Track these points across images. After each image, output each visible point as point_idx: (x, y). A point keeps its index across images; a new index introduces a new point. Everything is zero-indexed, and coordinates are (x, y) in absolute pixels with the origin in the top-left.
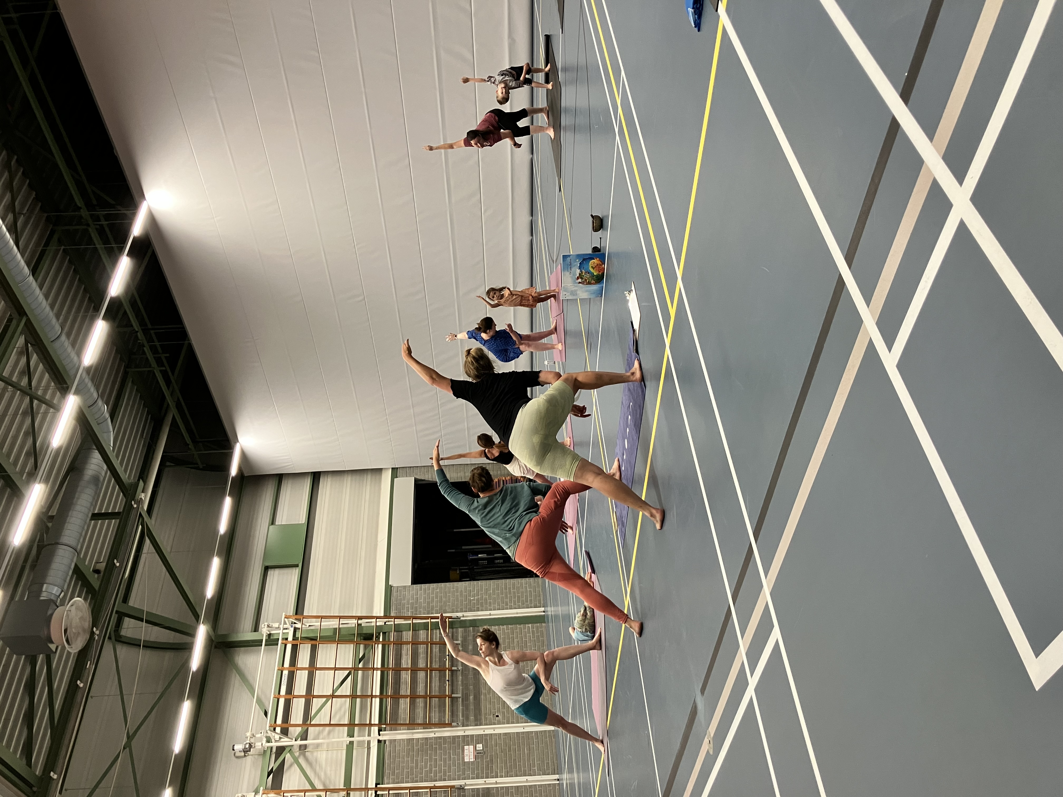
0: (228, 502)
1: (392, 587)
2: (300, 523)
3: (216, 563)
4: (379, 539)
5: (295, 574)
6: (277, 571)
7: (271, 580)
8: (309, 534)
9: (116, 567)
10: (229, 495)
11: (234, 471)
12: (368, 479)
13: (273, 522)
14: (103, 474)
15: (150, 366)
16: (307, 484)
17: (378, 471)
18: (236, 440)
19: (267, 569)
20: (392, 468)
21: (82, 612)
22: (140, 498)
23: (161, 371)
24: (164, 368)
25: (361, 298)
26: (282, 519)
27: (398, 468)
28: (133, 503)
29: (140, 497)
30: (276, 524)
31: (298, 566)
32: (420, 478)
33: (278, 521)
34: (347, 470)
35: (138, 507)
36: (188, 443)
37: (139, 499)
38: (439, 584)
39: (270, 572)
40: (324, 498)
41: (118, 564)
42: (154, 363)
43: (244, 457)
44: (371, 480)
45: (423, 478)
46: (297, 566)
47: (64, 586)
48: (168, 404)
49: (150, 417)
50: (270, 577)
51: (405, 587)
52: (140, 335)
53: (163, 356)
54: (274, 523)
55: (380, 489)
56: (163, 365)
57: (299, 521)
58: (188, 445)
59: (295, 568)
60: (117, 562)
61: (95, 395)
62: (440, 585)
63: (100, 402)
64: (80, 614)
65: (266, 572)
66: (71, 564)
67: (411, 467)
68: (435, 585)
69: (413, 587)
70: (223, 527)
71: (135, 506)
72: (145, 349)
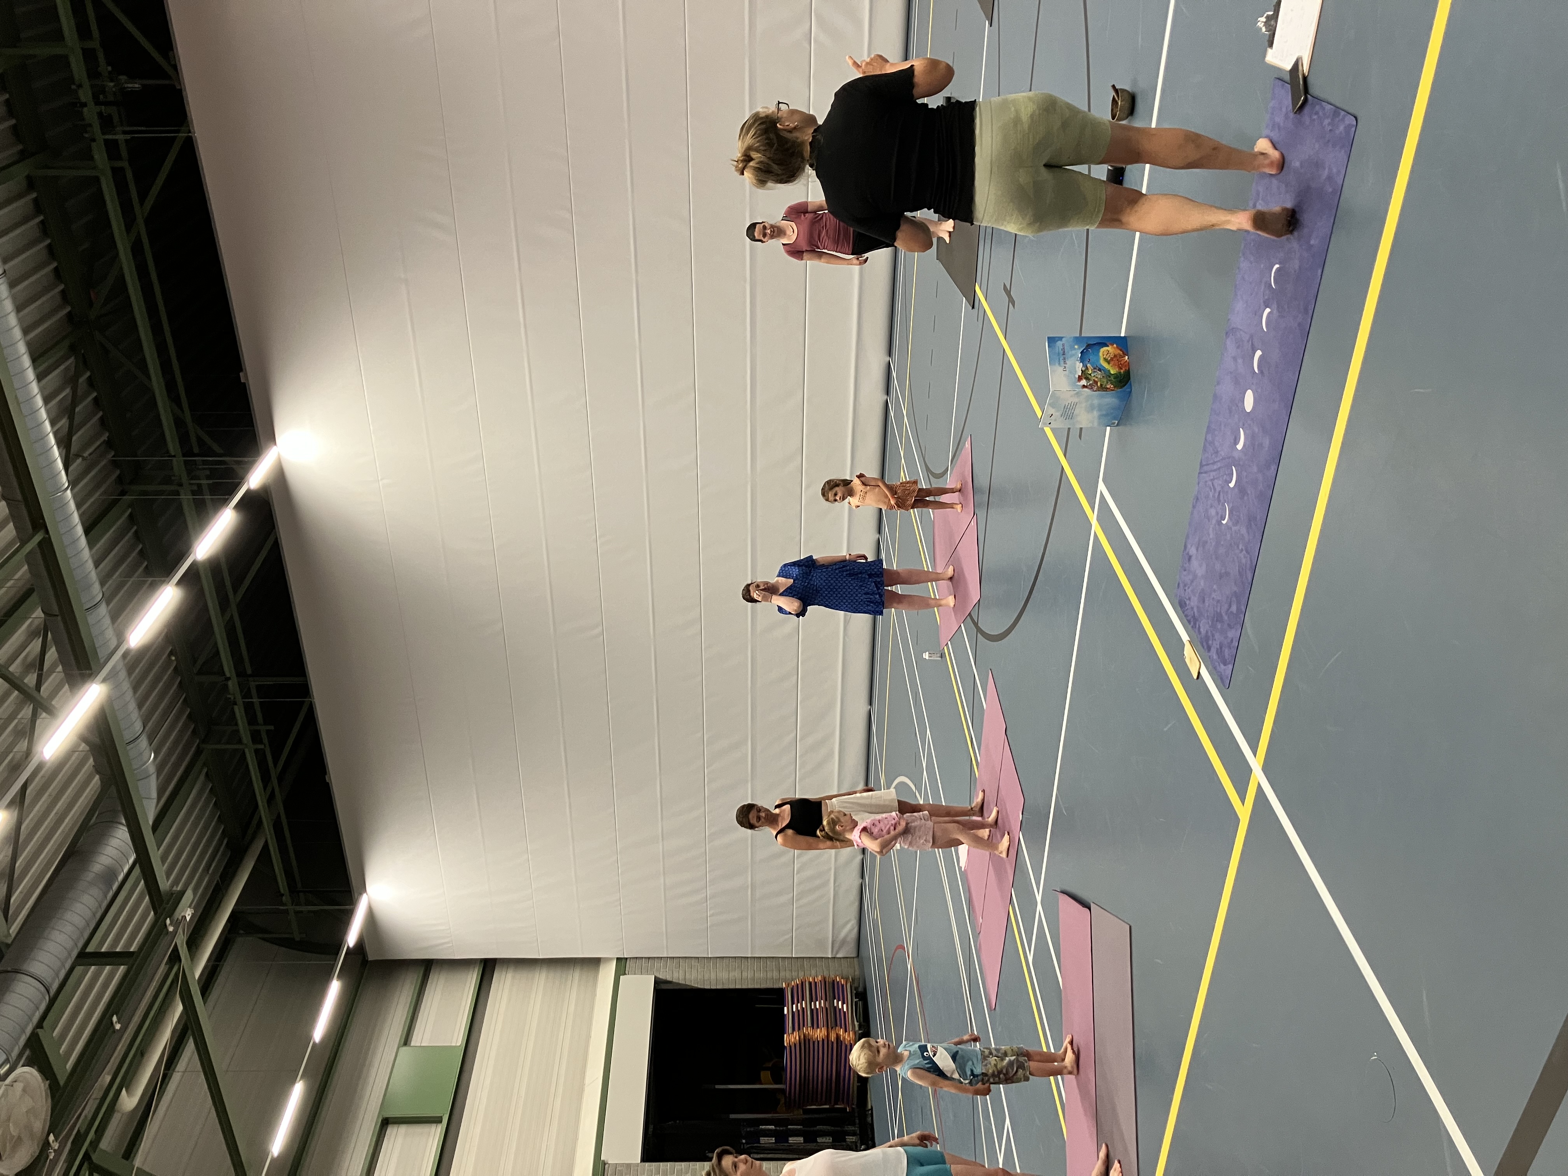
0: (335, 988)
1: (605, 1164)
2: (454, 1044)
3: (297, 1092)
4: (587, 1081)
5: (434, 1135)
6: (403, 1129)
7: (391, 1146)
8: (467, 1067)
9: (114, 1031)
10: (339, 977)
11: (351, 939)
12: (576, 975)
13: (406, 1041)
14: (126, 869)
15: (240, 741)
16: (472, 979)
17: (594, 963)
18: (363, 888)
19: (385, 1123)
20: (618, 959)
21: (32, 1098)
22: (183, 917)
23: (257, 751)
24: (261, 747)
25: (598, 630)
26: (422, 1037)
27: (627, 959)
28: (168, 921)
29: (183, 914)
30: (413, 1044)
31: (441, 1122)
32: (664, 978)
33: (416, 1041)
34: (541, 957)
35: (175, 932)
36: (282, 891)
37: (180, 918)
38: (691, 1164)
39: (391, 1131)
40: (497, 1006)
41: (118, 1027)
42: (246, 737)
43: (371, 919)
44: (580, 980)
45: (669, 978)
46: (437, 1120)
47: (12, 1050)
48: (260, 822)
49: (225, 842)
50: (391, 1135)
51: (629, 1166)
52: (233, 685)
53: (263, 729)
54: (408, 1044)
55: (594, 994)
56: (261, 742)
57: (451, 1043)
58: (282, 895)
59: (434, 1126)
60: (119, 1021)
61: (138, 726)
62: (693, 1166)
63: (144, 742)
64: (28, 1102)
65: (385, 1128)
66: (33, 1014)
67: (649, 958)
68: (683, 1165)
69: (645, 1166)
70: (319, 1031)
71: (171, 929)
72: (236, 708)
